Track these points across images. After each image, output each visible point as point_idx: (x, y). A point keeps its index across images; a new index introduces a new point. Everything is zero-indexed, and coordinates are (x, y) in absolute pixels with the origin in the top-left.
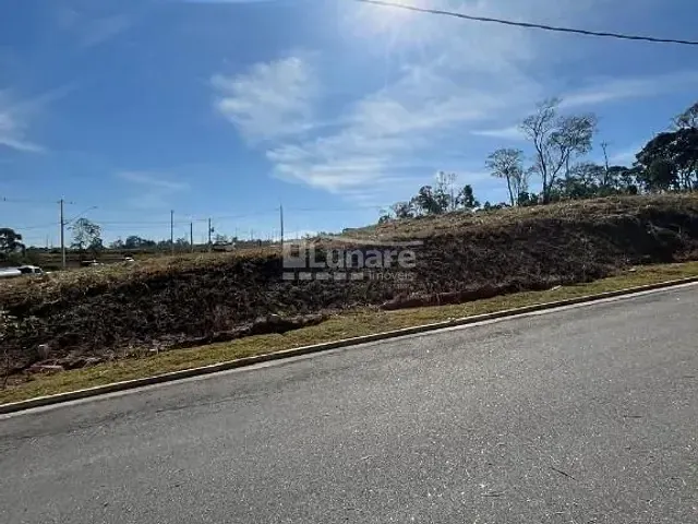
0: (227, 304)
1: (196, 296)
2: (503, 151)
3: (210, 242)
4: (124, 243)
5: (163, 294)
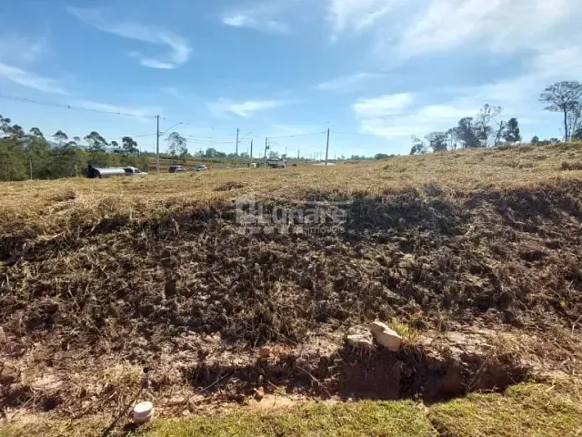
0: (294, 277)
1: (245, 253)
2: (565, 84)
3: (265, 157)
4: (205, 153)
5: (196, 244)
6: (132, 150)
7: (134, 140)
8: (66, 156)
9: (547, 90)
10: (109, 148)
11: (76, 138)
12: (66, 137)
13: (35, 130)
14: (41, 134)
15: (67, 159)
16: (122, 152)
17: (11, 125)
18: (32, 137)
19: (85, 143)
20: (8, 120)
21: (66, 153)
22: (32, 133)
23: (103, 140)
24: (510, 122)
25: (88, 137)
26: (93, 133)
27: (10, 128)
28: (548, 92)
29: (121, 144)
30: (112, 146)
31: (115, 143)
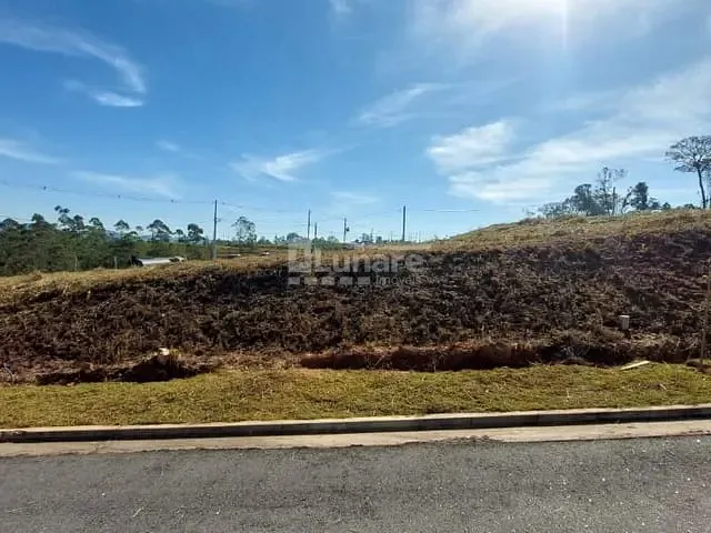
2: (695, 139)
6: (198, 239)
7: (200, 227)
8: (126, 248)
9: (673, 147)
10: (174, 237)
11: (139, 228)
12: (128, 227)
13: (95, 220)
14: (101, 224)
15: (127, 251)
16: (187, 241)
17: (71, 216)
18: (91, 228)
19: (147, 233)
20: (66, 211)
21: (126, 245)
22: (92, 225)
23: (167, 229)
24: (637, 187)
25: (151, 226)
26: (157, 221)
27: (69, 219)
28: (675, 150)
29: (186, 232)
30: (177, 235)
31: (179, 232)
